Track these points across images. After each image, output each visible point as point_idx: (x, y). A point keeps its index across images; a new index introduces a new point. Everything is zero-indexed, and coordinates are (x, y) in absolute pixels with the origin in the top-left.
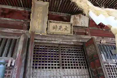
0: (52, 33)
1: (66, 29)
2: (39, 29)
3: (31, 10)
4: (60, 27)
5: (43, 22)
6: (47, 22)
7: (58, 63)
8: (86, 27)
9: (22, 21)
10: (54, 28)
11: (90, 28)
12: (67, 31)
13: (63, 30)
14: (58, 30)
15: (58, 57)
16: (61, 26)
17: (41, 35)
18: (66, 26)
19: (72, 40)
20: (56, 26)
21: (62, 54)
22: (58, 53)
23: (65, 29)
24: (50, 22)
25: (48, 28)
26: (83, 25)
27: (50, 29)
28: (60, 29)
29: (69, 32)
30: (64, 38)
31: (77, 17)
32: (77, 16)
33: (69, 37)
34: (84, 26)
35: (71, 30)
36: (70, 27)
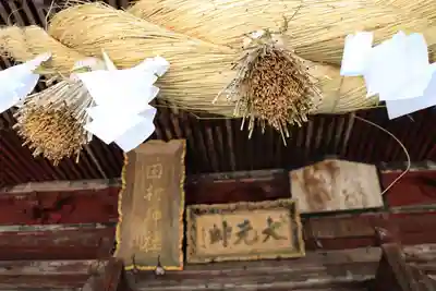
0: (208, 260)
1: (268, 233)
2: (155, 248)
3: (121, 182)
4: (240, 226)
5: (169, 216)
6: (185, 215)
8: (375, 210)
9: (99, 226)
10: (215, 236)
11: (396, 210)
12: (276, 238)
13: (256, 239)
14: (237, 243)
16: (247, 222)
18: (270, 221)
19: (306, 279)
20: (225, 224)
23: (265, 232)
24: (198, 212)
25: (189, 242)
26: (357, 203)
27: (200, 242)
28: (242, 235)
29: (288, 244)
31: (319, 173)
32: (316, 169)
34: (360, 206)
35: (295, 232)
36: (288, 219)
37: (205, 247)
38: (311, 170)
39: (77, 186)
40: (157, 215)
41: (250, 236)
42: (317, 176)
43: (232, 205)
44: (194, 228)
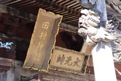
2: (38, 60)
4: (68, 58)
16: (70, 57)
18: (78, 59)
20: (63, 55)
23: (75, 62)
28: (67, 61)
36: (83, 59)
37: (54, 63)
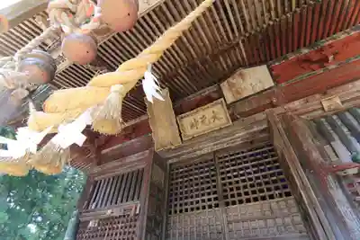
0: (191, 137)
1: (215, 118)
4: (201, 118)
6: (176, 121)
7: (215, 196)
8: (270, 88)
10: (192, 126)
11: (283, 85)
12: (219, 119)
13: (210, 123)
14: (202, 126)
15: (214, 181)
17: (173, 147)
18: (213, 112)
19: (235, 135)
21: (223, 173)
22: (213, 173)
23: (213, 118)
24: (182, 118)
25: (182, 132)
26: (259, 88)
27: (186, 130)
29: (224, 121)
30: (215, 137)
31: (235, 80)
33: (225, 132)
34: (261, 89)
35: (226, 115)
36: (221, 109)
37: (189, 132)
38: (230, 80)
39: (138, 120)
40: (167, 124)
41: (207, 121)
42: (234, 81)
43: (195, 111)
44: (182, 125)
